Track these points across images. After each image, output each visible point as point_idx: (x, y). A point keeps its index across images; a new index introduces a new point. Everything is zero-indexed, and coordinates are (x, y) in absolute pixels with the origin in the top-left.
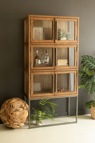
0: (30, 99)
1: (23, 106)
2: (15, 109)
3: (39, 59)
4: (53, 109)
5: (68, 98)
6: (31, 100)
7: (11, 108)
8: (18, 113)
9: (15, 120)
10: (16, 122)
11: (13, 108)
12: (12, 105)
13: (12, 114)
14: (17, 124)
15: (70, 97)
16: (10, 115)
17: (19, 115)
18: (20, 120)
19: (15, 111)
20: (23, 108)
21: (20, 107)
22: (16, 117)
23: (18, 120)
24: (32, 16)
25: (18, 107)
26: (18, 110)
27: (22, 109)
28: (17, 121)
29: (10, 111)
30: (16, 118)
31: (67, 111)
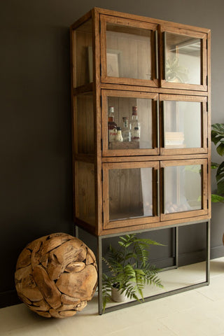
1: (84, 253)
2: (65, 266)
3: (118, 129)
4: (143, 254)
7: (53, 263)
8: (73, 278)
9: (67, 298)
10: (69, 303)
11: (59, 263)
12: (55, 256)
13: (56, 281)
14: (71, 307)
16: (52, 284)
17: (76, 282)
18: (78, 296)
19: (65, 272)
20: (85, 261)
21: (76, 259)
22: (69, 288)
23: (75, 295)
25: (72, 260)
26: (72, 270)
27: (82, 264)
28: (71, 299)
29: (49, 274)
30: (69, 291)
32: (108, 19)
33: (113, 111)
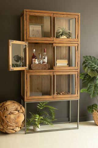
0: (26, 101)
1: (19, 108)
2: (9, 112)
3: (36, 58)
4: (53, 114)
5: (69, 102)
6: (28, 102)
7: (5, 110)
8: (12, 116)
9: (10, 124)
10: (10, 126)
11: (7, 110)
12: (6, 108)
13: (6, 117)
14: (11, 128)
15: (71, 101)
16: (4, 118)
17: (13, 118)
18: (15, 124)
19: (9, 114)
20: (18, 111)
21: (15, 110)
22: (10, 120)
23: (13, 123)
24: (27, 10)
25: (13, 110)
26: (12, 113)
27: (17, 112)
29: (3, 114)
30: (10, 121)
31: (68, 117)
32: (30, 13)
33: (35, 51)
